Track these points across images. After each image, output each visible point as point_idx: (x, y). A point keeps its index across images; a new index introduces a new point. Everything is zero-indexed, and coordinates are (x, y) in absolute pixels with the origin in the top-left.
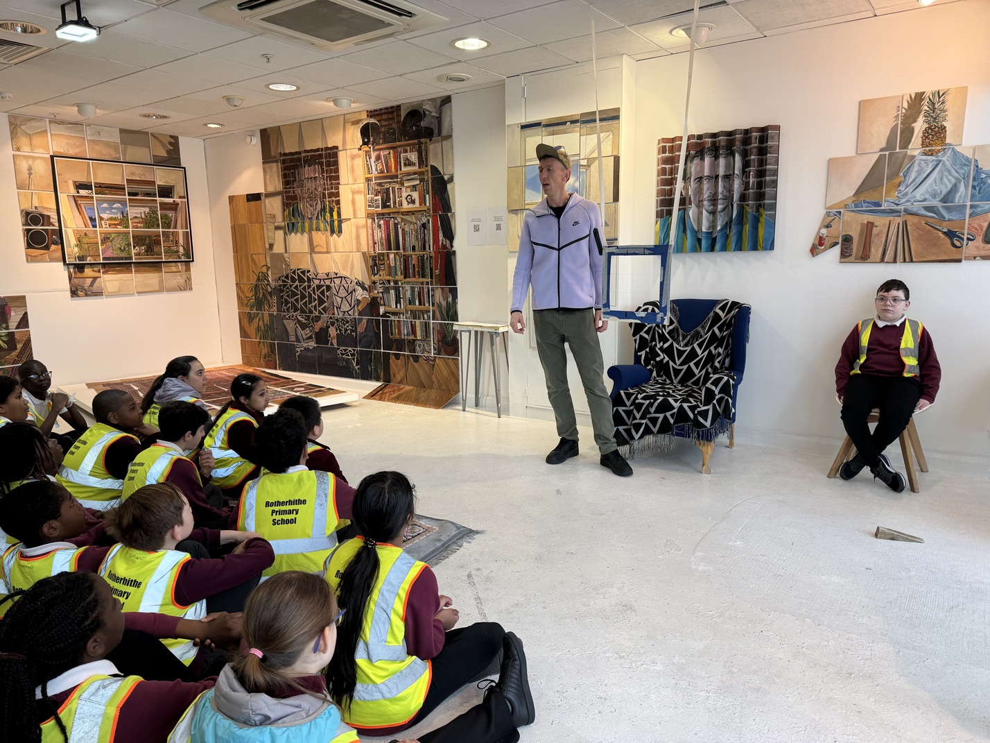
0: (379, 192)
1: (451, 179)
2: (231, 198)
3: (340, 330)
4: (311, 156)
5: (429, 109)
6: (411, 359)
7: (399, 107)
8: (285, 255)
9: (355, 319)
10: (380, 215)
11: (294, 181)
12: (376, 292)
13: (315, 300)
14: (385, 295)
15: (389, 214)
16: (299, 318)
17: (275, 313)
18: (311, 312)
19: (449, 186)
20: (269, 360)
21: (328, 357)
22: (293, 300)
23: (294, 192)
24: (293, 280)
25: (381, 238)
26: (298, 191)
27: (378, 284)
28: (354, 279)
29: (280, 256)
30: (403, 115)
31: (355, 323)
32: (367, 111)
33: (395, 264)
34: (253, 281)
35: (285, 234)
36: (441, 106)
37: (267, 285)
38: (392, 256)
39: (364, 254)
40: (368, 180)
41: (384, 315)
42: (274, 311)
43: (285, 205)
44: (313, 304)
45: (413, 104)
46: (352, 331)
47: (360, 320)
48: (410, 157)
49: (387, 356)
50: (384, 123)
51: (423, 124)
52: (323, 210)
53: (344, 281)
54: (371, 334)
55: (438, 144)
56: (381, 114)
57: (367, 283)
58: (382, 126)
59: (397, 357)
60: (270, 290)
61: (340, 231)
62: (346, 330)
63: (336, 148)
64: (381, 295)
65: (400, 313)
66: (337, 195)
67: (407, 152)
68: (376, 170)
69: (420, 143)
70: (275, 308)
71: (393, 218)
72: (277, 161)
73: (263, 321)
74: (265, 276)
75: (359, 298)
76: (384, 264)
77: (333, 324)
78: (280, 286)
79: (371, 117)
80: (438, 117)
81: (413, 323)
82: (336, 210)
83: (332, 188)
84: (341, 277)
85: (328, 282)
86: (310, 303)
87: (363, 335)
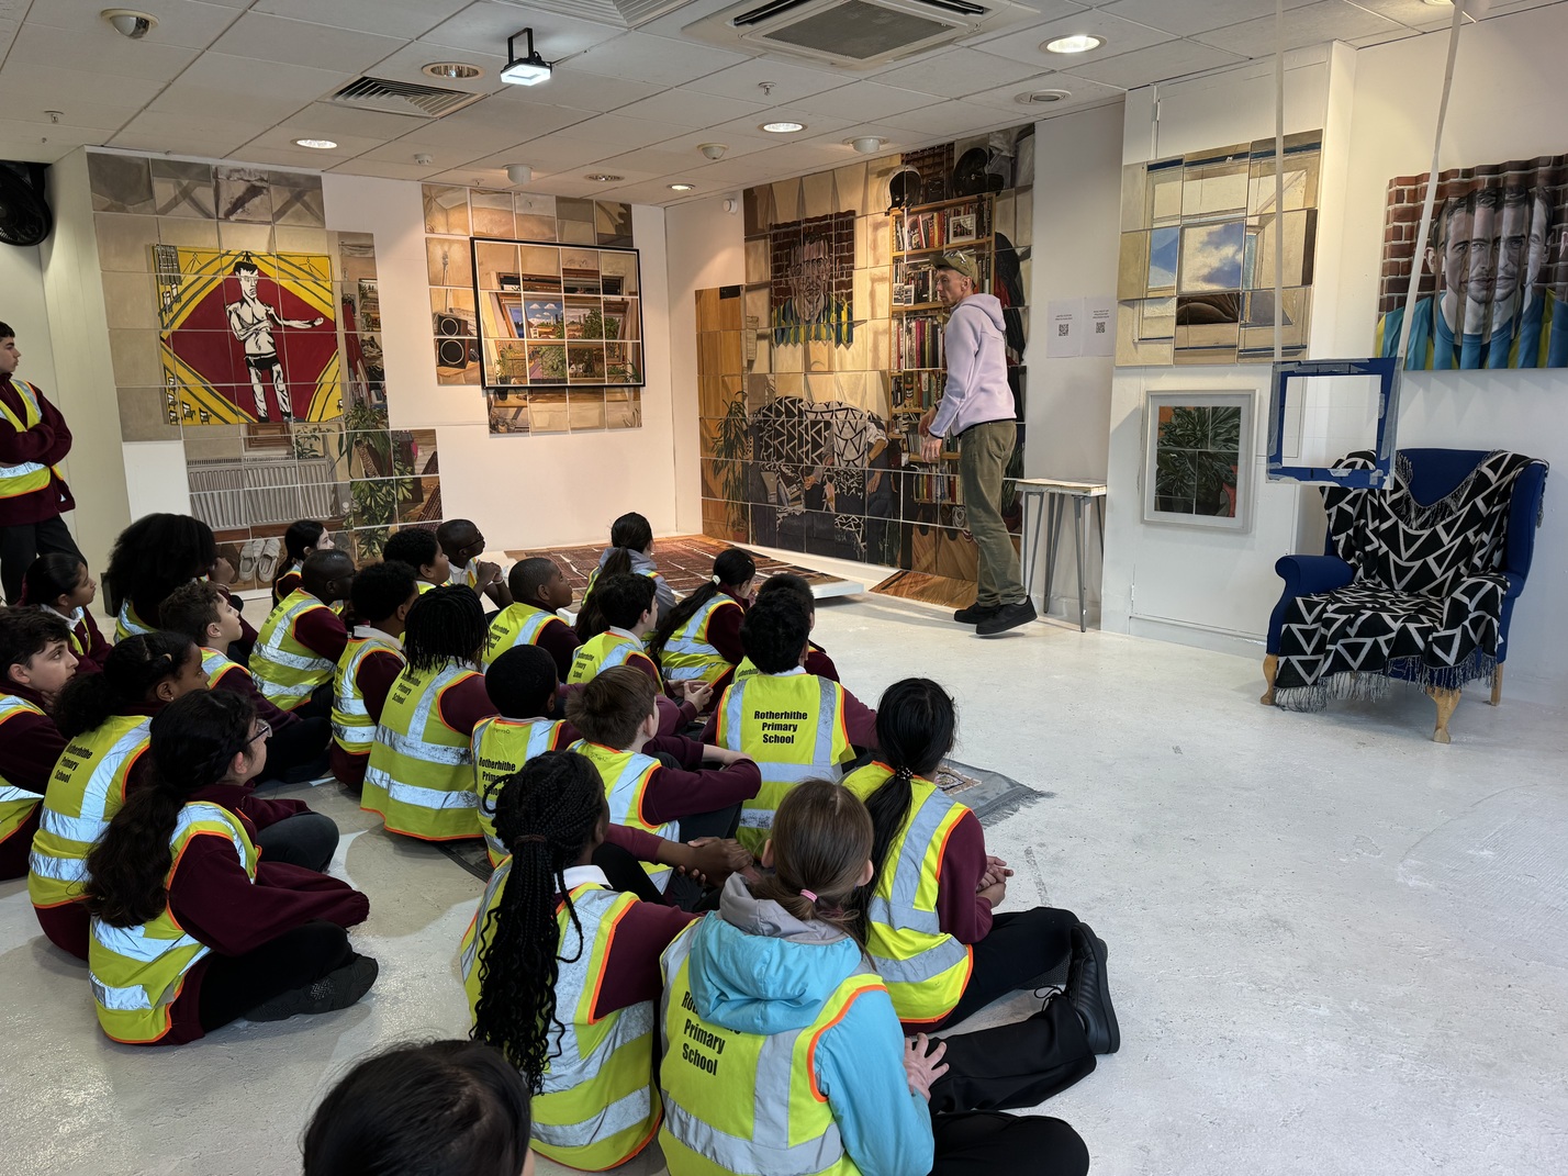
0: (913, 278)
1: (1027, 254)
2: (699, 294)
3: (841, 489)
4: (815, 227)
5: (998, 146)
6: (945, 534)
7: (951, 145)
8: (770, 377)
9: (864, 471)
10: (912, 314)
11: (788, 266)
12: (897, 431)
13: (807, 442)
14: (911, 437)
15: (925, 311)
16: (784, 469)
17: (751, 462)
18: (800, 460)
19: (1023, 265)
20: (738, 530)
21: (821, 527)
22: (776, 442)
23: (787, 284)
24: (778, 414)
25: (911, 349)
26: (793, 281)
27: (901, 419)
28: (865, 412)
29: (763, 377)
30: (957, 156)
31: (863, 478)
32: (902, 155)
33: (930, 388)
34: (723, 415)
35: (771, 345)
36: (1018, 140)
37: (741, 420)
38: (925, 376)
39: (883, 373)
40: (897, 260)
41: (907, 467)
42: (750, 458)
43: (774, 302)
44: (804, 449)
45: (974, 139)
46: (858, 490)
47: (871, 474)
48: (965, 222)
49: (908, 529)
50: (926, 172)
51: (987, 170)
52: (828, 308)
53: (850, 416)
54: (887, 495)
55: (1009, 200)
56: (923, 158)
57: (885, 418)
58: (923, 177)
59: (924, 530)
60: (745, 427)
61: (850, 340)
62: (849, 489)
63: (852, 213)
64: (904, 436)
66: (850, 285)
67: (959, 214)
68: (910, 244)
69: (981, 199)
70: (751, 455)
71: (931, 317)
72: (765, 237)
73: (734, 472)
74: (740, 407)
75: (872, 440)
76: (912, 389)
77: (831, 480)
78: (760, 422)
79: (908, 163)
80: (1011, 158)
82: (845, 308)
83: (842, 275)
84: (847, 409)
85: (827, 417)
86: (801, 447)
87: (875, 497)
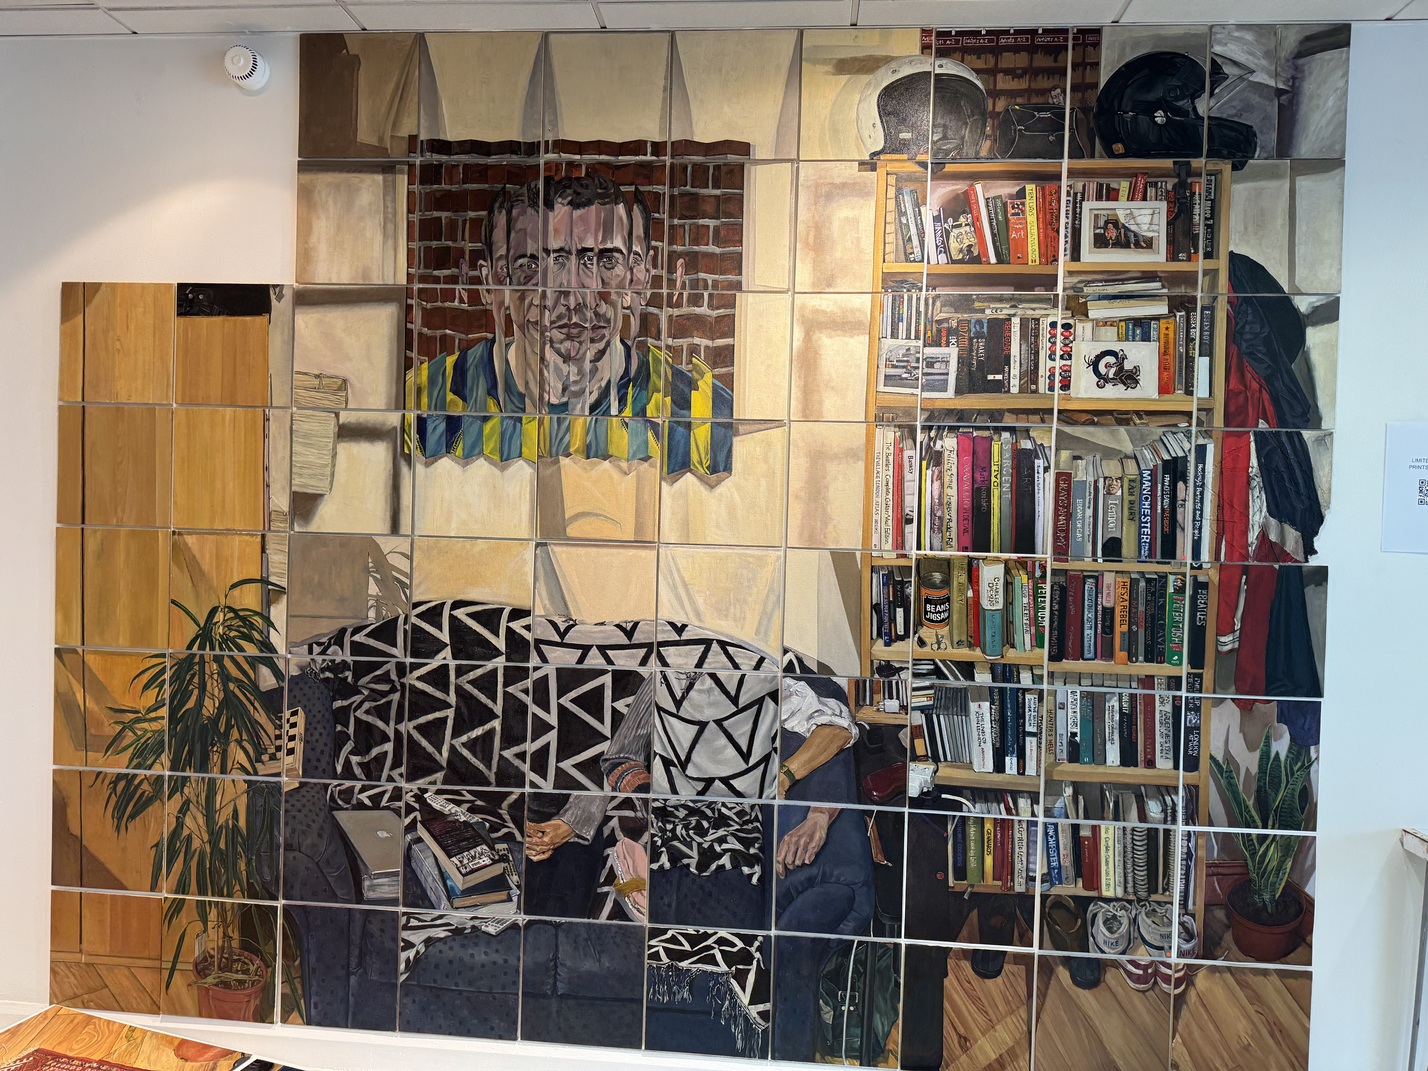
0: (950, 332)
1: (1328, 312)
2: (76, 298)
3: (676, 857)
5: (1241, 58)
6: (1063, 974)
7: (1089, 38)
8: (387, 544)
10: (940, 420)
12: (892, 705)
13: (542, 728)
14: (942, 722)
15: (995, 414)
16: (438, 803)
17: (289, 783)
18: (510, 776)
19: (1314, 336)
20: (226, 985)
21: (588, 965)
22: (407, 727)
24: (423, 646)
25: (941, 502)
26: (501, 297)
27: (906, 675)
28: (772, 651)
29: (359, 550)
30: (1109, 64)
32: (926, 32)
33: (1009, 602)
34: (173, 639)
35: (401, 458)
36: (1299, 55)
37: (253, 662)
38: (991, 574)
39: (842, 560)
40: (894, 284)
41: (929, 798)
42: (288, 770)
43: (409, 346)
44: (531, 747)
45: (1163, 32)
46: (738, 858)
47: (793, 818)
48: (1131, 215)
49: (929, 970)
50: (1004, 83)
51: (1203, 106)
52: (636, 380)
53: (716, 659)
54: (852, 874)
55: (1273, 184)
56: (997, 51)
57: (847, 669)
58: (995, 94)
59: (987, 964)
60: (267, 680)
61: (720, 464)
62: (708, 856)
63: (744, 148)
64: (919, 719)
65: (1016, 795)
66: (726, 326)
67: (1112, 195)
68: (943, 248)
69: (1184, 175)
70: (294, 762)
71: (1012, 430)
72: (388, 169)
73: (210, 812)
74: (253, 627)
76: (948, 599)
78: (337, 667)
79: (942, 53)
80: (1279, 92)
81: (1085, 833)
82: (706, 384)
84: (707, 643)
85: (625, 661)
86: (512, 738)
87: (802, 880)
